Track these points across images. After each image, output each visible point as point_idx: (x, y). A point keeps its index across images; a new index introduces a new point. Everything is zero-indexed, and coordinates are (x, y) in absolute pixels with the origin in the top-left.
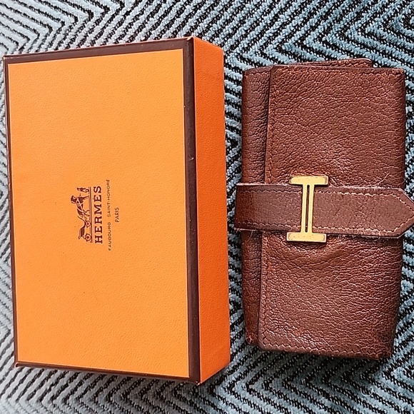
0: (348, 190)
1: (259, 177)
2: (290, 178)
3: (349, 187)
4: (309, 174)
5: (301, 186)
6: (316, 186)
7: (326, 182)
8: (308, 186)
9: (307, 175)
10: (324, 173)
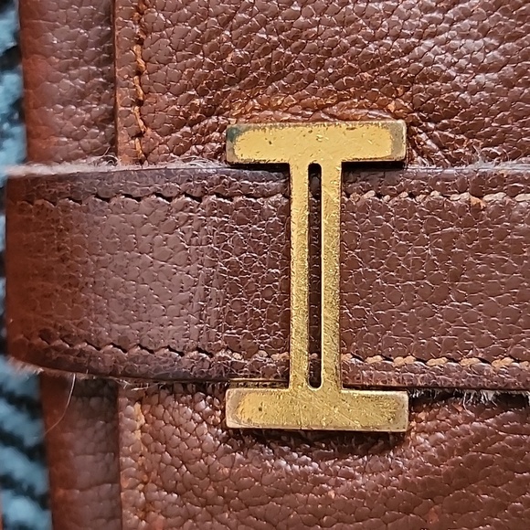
0: (499, 182)
1: (97, 135)
2: (231, 137)
3: (507, 168)
4: (315, 113)
5: (283, 169)
6: (350, 168)
7: (396, 146)
8: (315, 170)
9: (307, 120)
10: (382, 107)
